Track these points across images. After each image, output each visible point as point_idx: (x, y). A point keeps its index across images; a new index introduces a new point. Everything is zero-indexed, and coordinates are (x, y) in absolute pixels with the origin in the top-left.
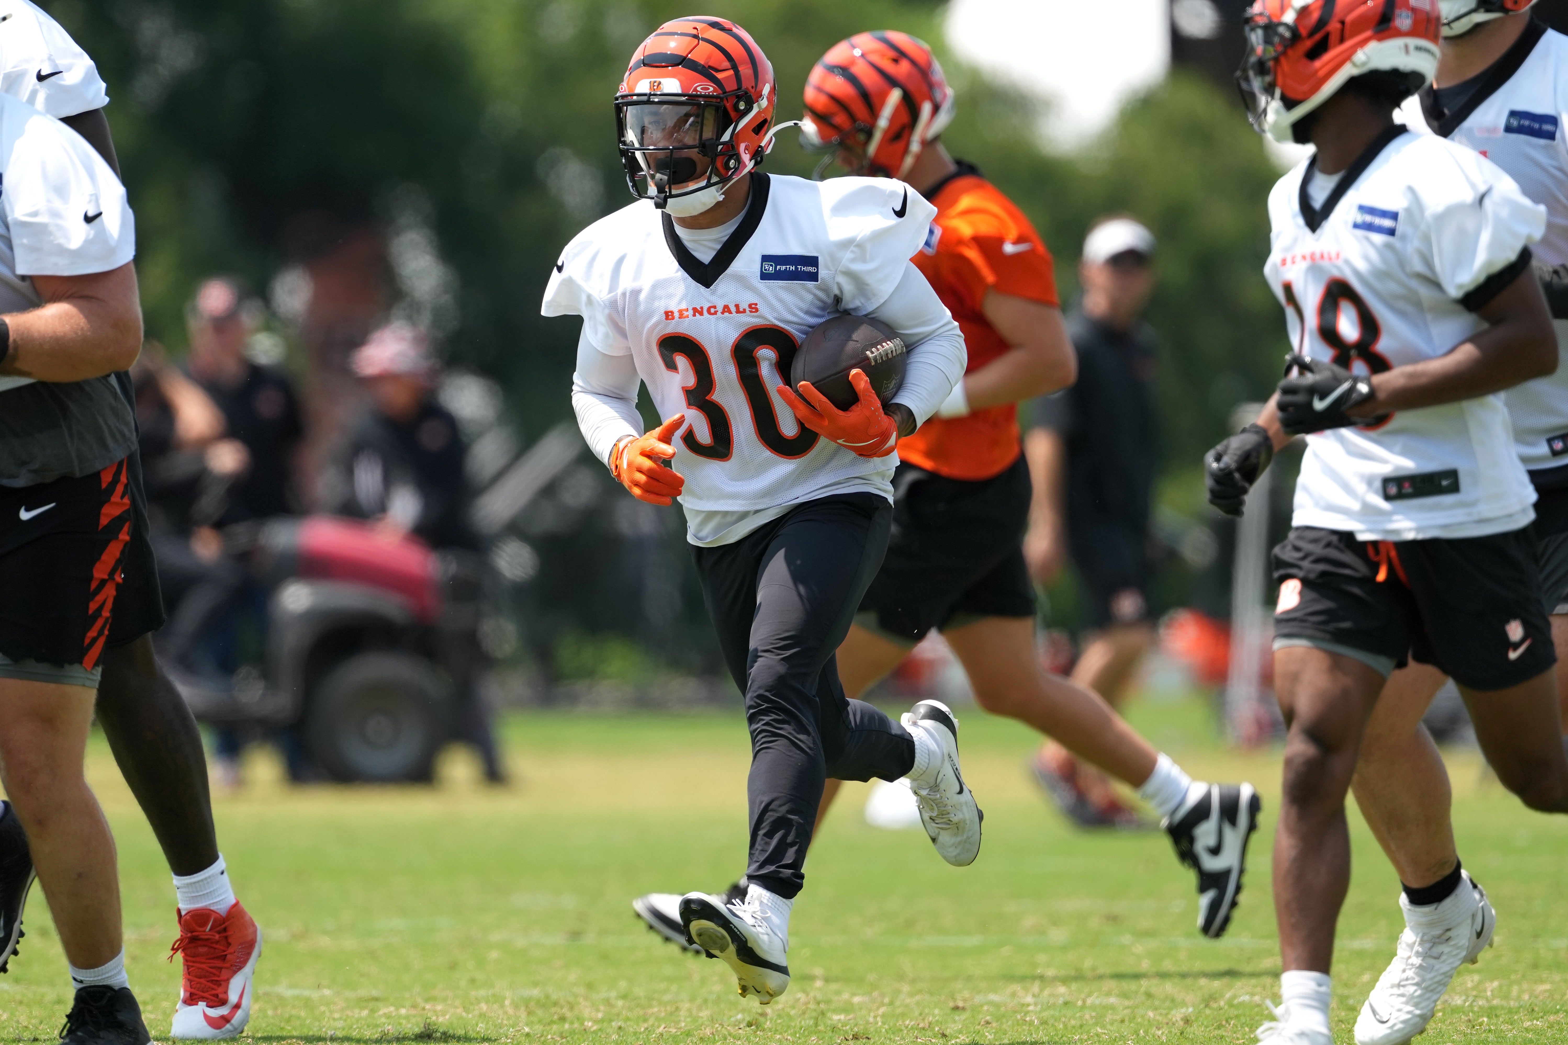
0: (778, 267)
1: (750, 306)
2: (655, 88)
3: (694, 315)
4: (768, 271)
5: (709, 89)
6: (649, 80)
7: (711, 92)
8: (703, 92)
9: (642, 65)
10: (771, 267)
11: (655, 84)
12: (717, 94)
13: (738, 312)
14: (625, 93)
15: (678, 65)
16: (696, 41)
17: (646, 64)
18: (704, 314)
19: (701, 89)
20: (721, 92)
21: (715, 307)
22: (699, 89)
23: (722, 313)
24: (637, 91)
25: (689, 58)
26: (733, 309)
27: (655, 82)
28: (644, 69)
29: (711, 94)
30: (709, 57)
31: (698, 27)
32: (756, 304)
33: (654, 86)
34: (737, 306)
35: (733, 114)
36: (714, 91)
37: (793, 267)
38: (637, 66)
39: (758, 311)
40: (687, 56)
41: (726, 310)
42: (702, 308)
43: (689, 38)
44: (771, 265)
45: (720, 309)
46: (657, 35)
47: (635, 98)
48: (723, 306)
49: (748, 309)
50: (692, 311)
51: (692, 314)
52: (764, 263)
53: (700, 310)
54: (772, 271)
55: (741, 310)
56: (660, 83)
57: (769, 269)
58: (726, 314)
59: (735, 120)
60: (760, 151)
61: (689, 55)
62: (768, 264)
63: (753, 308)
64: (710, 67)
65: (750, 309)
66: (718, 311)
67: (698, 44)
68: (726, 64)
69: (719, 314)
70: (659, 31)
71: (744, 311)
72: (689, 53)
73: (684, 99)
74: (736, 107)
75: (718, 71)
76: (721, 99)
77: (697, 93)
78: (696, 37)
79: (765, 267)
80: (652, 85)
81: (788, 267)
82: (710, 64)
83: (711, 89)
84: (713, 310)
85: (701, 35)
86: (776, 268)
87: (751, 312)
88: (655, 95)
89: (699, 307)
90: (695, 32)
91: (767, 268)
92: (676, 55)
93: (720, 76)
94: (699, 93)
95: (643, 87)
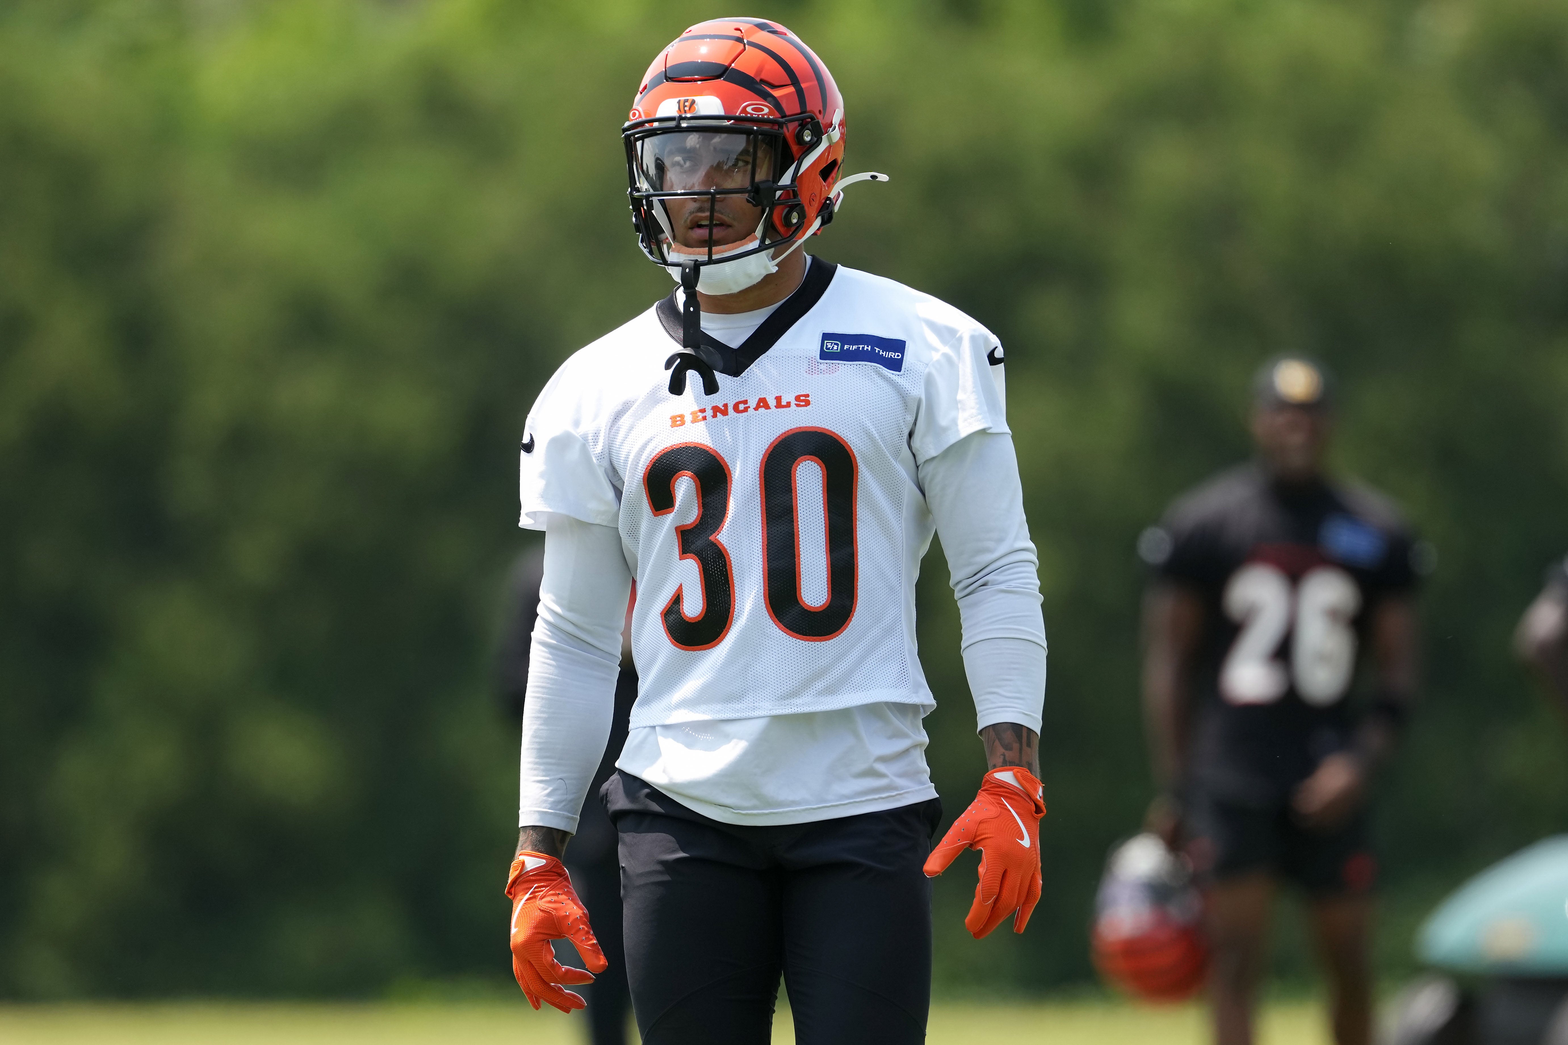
0: (846, 347)
1: (798, 398)
2: (687, 109)
3: (715, 416)
4: (832, 349)
5: (763, 110)
6: (677, 100)
7: (766, 114)
8: (755, 114)
9: (665, 81)
10: (836, 346)
11: (686, 104)
12: (773, 118)
13: (779, 405)
14: (640, 119)
15: (718, 77)
16: (741, 46)
17: (670, 78)
18: (729, 413)
19: (753, 109)
20: (780, 116)
21: (745, 402)
22: (749, 109)
23: (756, 409)
24: (659, 115)
25: (732, 68)
26: (772, 402)
27: (687, 101)
28: (667, 85)
29: (765, 117)
30: (760, 70)
31: (741, 28)
32: (808, 396)
33: (685, 106)
34: (778, 399)
35: (795, 148)
36: (770, 113)
37: (868, 347)
38: (656, 82)
39: (809, 404)
40: (730, 65)
41: (762, 404)
42: (726, 405)
43: (732, 42)
44: (837, 345)
45: (752, 403)
46: (680, 41)
47: (656, 124)
48: (757, 400)
49: (793, 402)
50: (712, 411)
51: (712, 414)
52: (826, 342)
53: (723, 408)
54: (837, 350)
55: (784, 403)
56: (693, 102)
57: (833, 348)
58: (762, 410)
59: (798, 156)
60: (829, 204)
61: (733, 65)
62: (832, 343)
63: (803, 401)
64: (762, 81)
65: (797, 403)
66: (749, 407)
67: (744, 49)
68: (785, 78)
69: (751, 410)
70: (684, 35)
71: (788, 405)
72: (733, 61)
73: (727, 123)
74: (799, 137)
75: (774, 87)
76: (781, 125)
77: (746, 115)
78: (740, 40)
79: (827, 346)
80: (681, 106)
81: (861, 346)
82: (763, 76)
83: (766, 110)
84: (741, 407)
85: (747, 38)
86: (842, 347)
87: (797, 405)
88: (685, 118)
89: (722, 404)
90: (738, 34)
91: (829, 346)
92: (716, 63)
93: (777, 93)
94: (749, 115)
95: (668, 108)
